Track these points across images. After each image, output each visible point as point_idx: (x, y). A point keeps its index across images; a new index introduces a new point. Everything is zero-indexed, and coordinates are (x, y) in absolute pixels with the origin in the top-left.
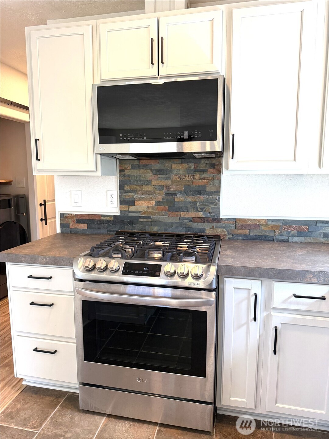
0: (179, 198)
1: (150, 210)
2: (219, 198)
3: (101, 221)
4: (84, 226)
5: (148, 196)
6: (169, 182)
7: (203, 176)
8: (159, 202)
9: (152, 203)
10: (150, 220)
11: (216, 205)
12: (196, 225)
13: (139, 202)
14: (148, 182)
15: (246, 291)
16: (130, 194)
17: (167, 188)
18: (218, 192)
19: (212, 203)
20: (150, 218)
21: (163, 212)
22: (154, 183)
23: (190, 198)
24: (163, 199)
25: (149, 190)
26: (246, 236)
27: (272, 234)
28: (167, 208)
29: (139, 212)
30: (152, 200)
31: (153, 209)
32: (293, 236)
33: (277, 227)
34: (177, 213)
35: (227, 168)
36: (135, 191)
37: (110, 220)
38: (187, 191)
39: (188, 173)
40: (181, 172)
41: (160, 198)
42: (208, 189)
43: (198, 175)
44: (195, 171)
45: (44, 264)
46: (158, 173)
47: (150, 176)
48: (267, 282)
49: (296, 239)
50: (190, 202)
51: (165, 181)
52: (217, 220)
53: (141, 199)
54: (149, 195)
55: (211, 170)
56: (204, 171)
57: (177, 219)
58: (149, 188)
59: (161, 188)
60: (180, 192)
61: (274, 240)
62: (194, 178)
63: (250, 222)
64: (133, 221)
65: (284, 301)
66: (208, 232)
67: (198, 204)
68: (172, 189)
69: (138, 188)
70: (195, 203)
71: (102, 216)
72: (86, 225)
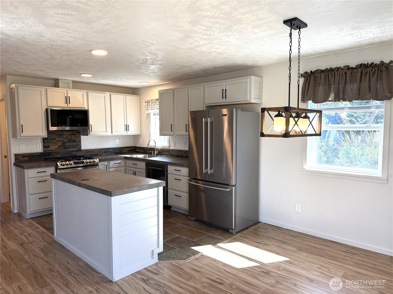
0: (67, 144)
1: (56, 149)
2: (81, 143)
3: (34, 155)
4: (27, 158)
5: (55, 144)
6: (63, 139)
7: (75, 136)
8: (59, 146)
9: (57, 147)
10: (56, 153)
11: (80, 145)
12: (74, 153)
13: (52, 146)
14: (55, 139)
15: (104, 165)
16: (47, 144)
17: (62, 141)
18: (80, 141)
19: (79, 145)
20: (56, 152)
21: (61, 150)
22: (57, 139)
23: (71, 144)
24: (61, 145)
25: (55, 142)
26: (90, 155)
27: (98, 153)
28: (63, 148)
29: (52, 150)
30: (57, 146)
31: (57, 149)
32: (103, 153)
33: (99, 151)
34: (66, 149)
35: (90, 134)
36: (49, 143)
37: (39, 155)
38: (70, 141)
39: (70, 135)
40: (67, 135)
41: (60, 145)
42: (77, 141)
43: (73, 136)
44: (72, 135)
45: (44, 167)
46: (58, 135)
47: (56, 137)
48: (108, 161)
49: (104, 154)
50: (71, 145)
52: (80, 150)
53: (52, 145)
55: (77, 134)
56: (75, 135)
57: (67, 152)
58: (55, 141)
59: (60, 141)
60: (67, 142)
61: (98, 155)
62: (72, 137)
63: (91, 150)
64: (49, 154)
65: (113, 165)
66: (78, 155)
67: (74, 146)
68: (64, 141)
69: (51, 141)
70: (73, 145)
71: (35, 153)
72: (28, 158)
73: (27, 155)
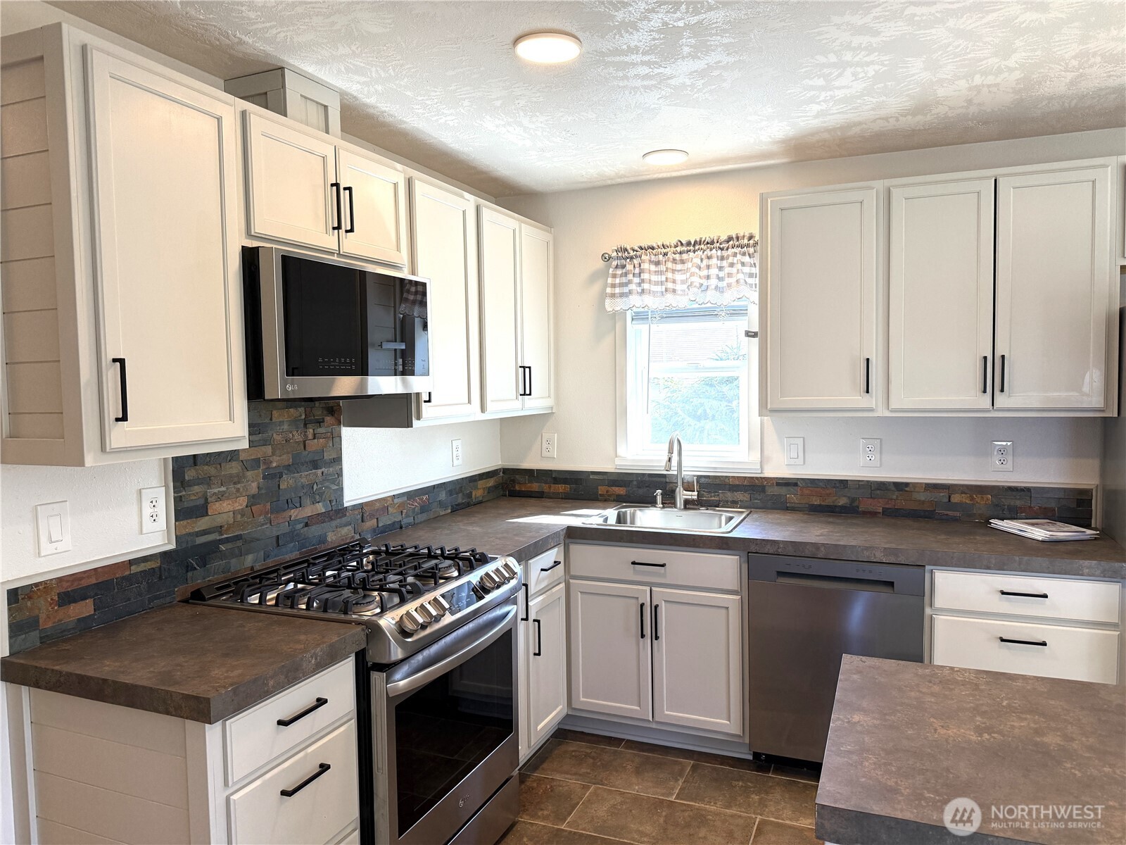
0: (285, 482)
1: (239, 518)
2: (340, 470)
3: (129, 579)
4: (85, 608)
5: (232, 488)
6: (268, 449)
8: (253, 496)
9: (242, 502)
10: (239, 543)
11: (337, 484)
13: (218, 504)
14: (234, 455)
16: (197, 489)
18: (338, 460)
19: (333, 482)
20: (238, 537)
21: (261, 519)
22: (243, 455)
23: (303, 478)
24: (259, 489)
25: (234, 471)
26: (374, 530)
27: (400, 518)
28: (268, 506)
29: (219, 529)
30: (241, 495)
31: (243, 516)
34: (284, 514)
35: (420, 418)
36: (207, 480)
37: (152, 569)
38: (297, 464)
39: (297, 428)
40: (286, 427)
41: (254, 487)
42: (326, 456)
43: (311, 431)
44: (306, 423)
49: (420, 518)
50: (303, 487)
51: (263, 448)
52: (338, 511)
53: (220, 497)
54: (235, 483)
55: (329, 419)
56: (319, 424)
57: (285, 528)
58: (235, 468)
59: (256, 464)
60: (288, 468)
61: (401, 528)
62: (305, 437)
63: (378, 505)
64: (205, 555)
66: (329, 538)
67: (315, 487)
68: (274, 464)
69: (211, 471)
70: (311, 486)
71: (131, 562)
72: (90, 602)
73: (85, 583)
